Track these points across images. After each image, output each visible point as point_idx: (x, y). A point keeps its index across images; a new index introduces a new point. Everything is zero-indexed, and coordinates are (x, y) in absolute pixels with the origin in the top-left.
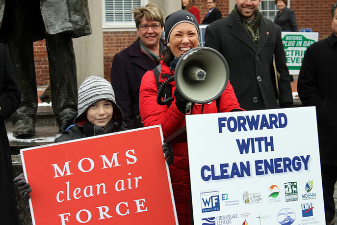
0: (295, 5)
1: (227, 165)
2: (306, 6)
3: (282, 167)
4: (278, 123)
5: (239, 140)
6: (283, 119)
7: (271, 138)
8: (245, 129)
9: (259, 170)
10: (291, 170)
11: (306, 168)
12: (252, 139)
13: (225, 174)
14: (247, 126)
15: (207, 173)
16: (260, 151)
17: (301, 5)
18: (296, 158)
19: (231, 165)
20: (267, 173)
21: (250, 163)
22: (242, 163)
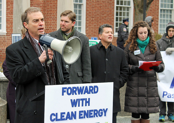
0: (88, 24)
1: (64, 113)
2: (94, 25)
3: (93, 115)
4: (93, 91)
5: (72, 100)
6: (96, 89)
7: (89, 99)
8: (76, 94)
9: (81, 116)
10: (97, 116)
11: (105, 115)
12: (79, 99)
13: (63, 118)
14: (77, 92)
15: (54, 117)
16: (82, 105)
17: (91, 24)
18: (101, 110)
19: (66, 113)
20: (84, 118)
21: (76, 112)
22: (72, 112)
